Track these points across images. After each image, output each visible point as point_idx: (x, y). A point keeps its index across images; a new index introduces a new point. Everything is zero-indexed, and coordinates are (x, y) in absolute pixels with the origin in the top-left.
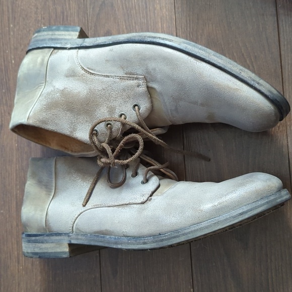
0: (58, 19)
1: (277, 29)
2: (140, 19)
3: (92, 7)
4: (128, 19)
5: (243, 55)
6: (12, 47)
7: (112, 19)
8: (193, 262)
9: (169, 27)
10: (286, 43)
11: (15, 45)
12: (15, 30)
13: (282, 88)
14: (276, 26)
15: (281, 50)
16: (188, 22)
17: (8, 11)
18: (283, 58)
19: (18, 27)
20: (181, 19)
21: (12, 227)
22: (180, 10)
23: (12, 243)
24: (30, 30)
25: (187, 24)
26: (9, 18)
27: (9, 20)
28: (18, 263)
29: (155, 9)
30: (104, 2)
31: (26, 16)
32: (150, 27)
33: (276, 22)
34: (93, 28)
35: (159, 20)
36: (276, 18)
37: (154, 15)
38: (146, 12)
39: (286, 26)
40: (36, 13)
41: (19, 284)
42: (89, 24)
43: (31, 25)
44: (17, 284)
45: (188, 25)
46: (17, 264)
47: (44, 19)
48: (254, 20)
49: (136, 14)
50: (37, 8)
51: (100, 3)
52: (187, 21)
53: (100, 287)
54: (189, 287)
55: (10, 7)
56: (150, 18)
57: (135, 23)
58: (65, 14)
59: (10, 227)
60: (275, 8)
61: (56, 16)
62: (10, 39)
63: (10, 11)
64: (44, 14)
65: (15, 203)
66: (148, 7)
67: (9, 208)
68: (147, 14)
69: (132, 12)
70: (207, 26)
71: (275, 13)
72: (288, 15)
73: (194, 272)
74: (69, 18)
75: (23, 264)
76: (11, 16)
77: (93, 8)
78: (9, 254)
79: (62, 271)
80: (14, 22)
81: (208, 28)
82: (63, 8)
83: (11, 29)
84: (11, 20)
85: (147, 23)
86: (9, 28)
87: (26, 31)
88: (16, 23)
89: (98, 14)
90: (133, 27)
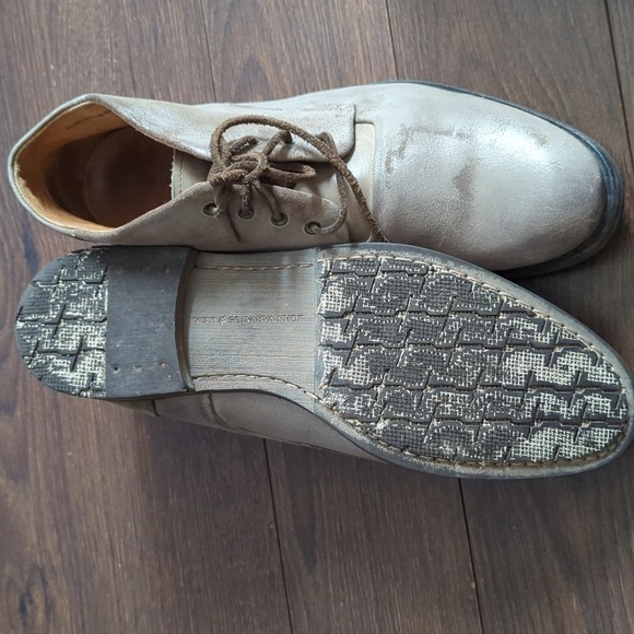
0: (146, 44)
1: (605, 20)
2: (316, 26)
3: (213, 10)
4: (291, 27)
5: (538, 80)
7: (257, 31)
8: (469, 526)
9: (378, 37)
10: (627, 46)
12: (61, 75)
13: (626, 142)
14: (604, 12)
15: (619, 63)
16: (416, 20)
17: (43, 37)
18: (623, 81)
19: (65, 70)
20: (401, 16)
21: (93, 484)
23: (97, 517)
24: (90, 73)
25: (414, 28)
26: (44, 51)
27: (45, 57)
28: (113, 557)
31: (80, 42)
32: (337, 41)
34: (220, 55)
35: (356, 24)
37: (344, 14)
38: (327, 11)
39: (624, 10)
40: (99, 35)
41: (118, 600)
42: (211, 47)
43: (91, 61)
44: (115, 601)
45: (417, 29)
46: (110, 559)
47: (116, 46)
48: (555, 4)
49: (306, 15)
50: (101, 25)
52: (413, 21)
53: (283, 592)
54: (468, 579)
55: (46, 28)
56: (337, 22)
57: (305, 36)
58: (160, 32)
59: (89, 484)
61: (141, 37)
62: (51, 94)
63: (47, 36)
64: (116, 35)
65: (94, 435)
67: (83, 446)
68: (328, 16)
69: (297, 12)
70: (457, 27)
73: (474, 544)
74: (168, 41)
75: (123, 558)
76: (48, 46)
77: (216, 13)
78: (92, 540)
79: (203, 566)
80: (57, 58)
81: (458, 32)
82: (153, 20)
83: (51, 74)
84: (49, 56)
85: (331, 34)
86: (48, 72)
87: (84, 75)
88: (60, 61)
89: (228, 24)
90: (301, 44)
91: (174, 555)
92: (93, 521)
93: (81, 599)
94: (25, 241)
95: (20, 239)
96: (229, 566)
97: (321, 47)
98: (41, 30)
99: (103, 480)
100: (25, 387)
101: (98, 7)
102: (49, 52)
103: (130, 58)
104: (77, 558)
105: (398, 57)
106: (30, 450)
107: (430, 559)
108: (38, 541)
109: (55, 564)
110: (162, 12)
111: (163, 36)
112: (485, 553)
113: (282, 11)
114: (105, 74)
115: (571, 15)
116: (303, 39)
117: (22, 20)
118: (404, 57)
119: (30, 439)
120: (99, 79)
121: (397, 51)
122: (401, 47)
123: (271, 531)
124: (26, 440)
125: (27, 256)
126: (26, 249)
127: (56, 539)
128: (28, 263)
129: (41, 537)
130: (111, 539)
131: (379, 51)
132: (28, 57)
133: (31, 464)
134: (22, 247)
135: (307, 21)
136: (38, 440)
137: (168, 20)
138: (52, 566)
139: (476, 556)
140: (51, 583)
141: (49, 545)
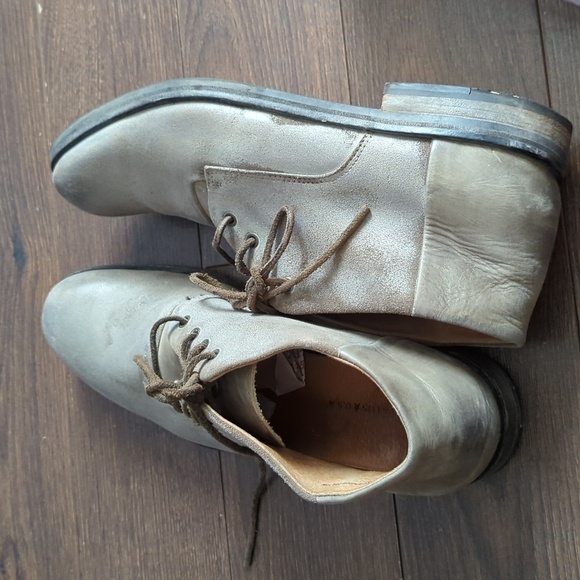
0: (129, 67)
1: (541, 60)
2: (280, 57)
3: (189, 38)
4: (258, 57)
6: (49, 125)
7: (227, 61)
8: (400, 526)
9: (335, 69)
10: (560, 85)
11: (54, 121)
12: (53, 92)
14: (541, 53)
16: (370, 55)
17: (39, 58)
19: (57, 87)
20: (356, 50)
21: (64, 467)
22: (354, 33)
23: (66, 498)
24: (78, 91)
25: (368, 61)
26: (40, 70)
27: (40, 76)
28: (78, 535)
29: (306, 35)
30: (210, 29)
31: (71, 64)
32: (298, 72)
33: (539, 46)
35: (316, 57)
36: (538, 37)
37: (306, 46)
38: (291, 43)
39: (559, 52)
40: (88, 58)
41: (81, 575)
43: (80, 80)
44: (78, 575)
45: (371, 63)
46: (75, 537)
47: (103, 68)
48: (496, 45)
49: (272, 46)
50: (90, 48)
51: (205, 30)
52: (367, 55)
54: (396, 575)
55: (42, 49)
56: (299, 54)
57: (270, 65)
58: (141, 56)
59: (60, 467)
60: (536, 19)
61: (125, 61)
62: (43, 109)
63: (42, 56)
64: (102, 58)
65: (67, 422)
66: (293, 32)
67: (57, 431)
68: (291, 47)
69: (264, 44)
70: (406, 62)
71: (537, 27)
72: (561, 30)
73: (403, 544)
74: (148, 64)
75: (87, 537)
76: (43, 66)
77: (192, 41)
78: (60, 518)
79: (158, 548)
80: (50, 77)
81: (407, 67)
82: (136, 45)
83: (44, 91)
84: (43, 75)
85: (293, 65)
86: (41, 89)
87: (73, 92)
88: (53, 80)
89: (202, 52)
90: (266, 73)
91: (132, 537)
92: (62, 500)
93: (48, 573)
94: (14, 241)
95: (10, 239)
96: (181, 550)
97: (284, 75)
98: (38, 51)
99: (73, 463)
100: (8, 375)
101: (88, 31)
102: (43, 71)
103: (114, 80)
104: (46, 533)
105: (352, 88)
106: (10, 432)
107: (363, 555)
108: (13, 517)
109: (27, 539)
110: (144, 39)
111: (145, 60)
112: (413, 551)
113: (251, 42)
114: (92, 93)
115: (510, 55)
116: (268, 69)
117: (21, 41)
118: (358, 87)
119: (10, 423)
120: (87, 97)
121: (352, 82)
122: (355, 79)
123: (220, 519)
124: (7, 423)
125: (15, 255)
126: (15, 249)
127: (28, 516)
128: (16, 261)
129: (16, 513)
130: (77, 518)
131: (336, 81)
132: (25, 75)
133: (10, 445)
134: (12, 246)
135: (272, 52)
136: (17, 423)
137: (149, 45)
138: (24, 540)
139: (405, 553)
140: (22, 556)
141: (22, 521)
